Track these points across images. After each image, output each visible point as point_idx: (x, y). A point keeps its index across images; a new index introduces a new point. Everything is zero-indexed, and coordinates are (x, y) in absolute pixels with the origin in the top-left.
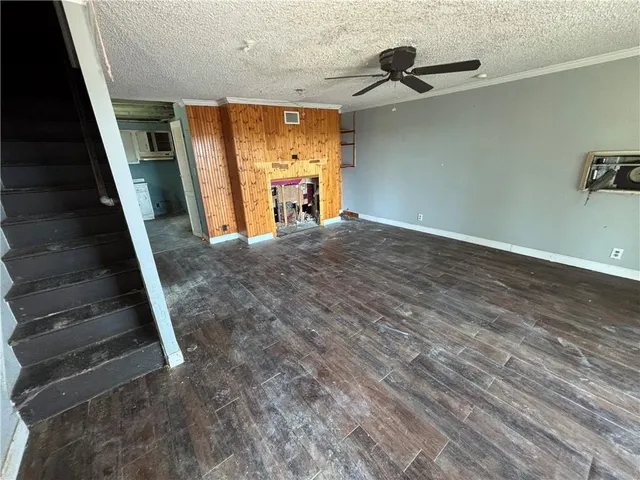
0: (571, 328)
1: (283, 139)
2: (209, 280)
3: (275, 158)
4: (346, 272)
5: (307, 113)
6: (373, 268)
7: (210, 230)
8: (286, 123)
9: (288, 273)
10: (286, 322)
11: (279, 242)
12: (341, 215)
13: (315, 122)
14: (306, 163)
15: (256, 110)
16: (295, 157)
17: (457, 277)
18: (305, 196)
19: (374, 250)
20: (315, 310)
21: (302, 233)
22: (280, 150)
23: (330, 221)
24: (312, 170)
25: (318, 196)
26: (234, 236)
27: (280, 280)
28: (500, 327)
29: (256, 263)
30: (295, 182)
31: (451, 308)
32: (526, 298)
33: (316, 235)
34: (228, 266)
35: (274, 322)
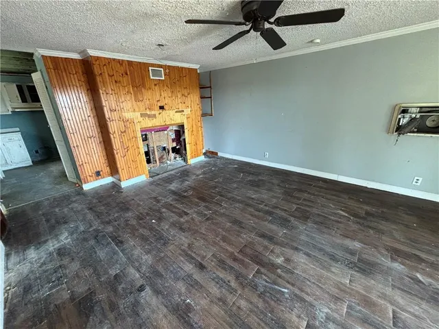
0: (421, 260)
1: (150, 92)
2: (75, 236)
3: (142, 108)
4: (215, 212)
5: (170, 70)
6: (237, 205)
7: (82, 177)
8: (152, 78)
9: (160, 219)
10: (157, 292)
11: (151, 183)
12: (205, 154)
13: (178, 78)
14: (172, 113)
15: (121, 65)
16: (162, 108)
17: (308, 209)
18: (173, 140)
19: (235, 185)
20: (189, 267)
21: (172, 172)
22: (148, 102)
23: (195, 159)
24: (178, 119)
25: (184, 139)
26: (108, 180)
27: (151, 229)
28: (366, 267)
29: (128, 209)
30: (164, 129)
31: (315, 247)
32: (370, 228)
33: (184, 173)
34: (98, 215)
35: (143, 294)
